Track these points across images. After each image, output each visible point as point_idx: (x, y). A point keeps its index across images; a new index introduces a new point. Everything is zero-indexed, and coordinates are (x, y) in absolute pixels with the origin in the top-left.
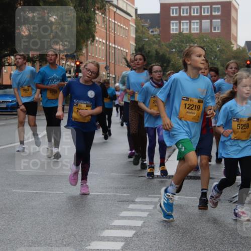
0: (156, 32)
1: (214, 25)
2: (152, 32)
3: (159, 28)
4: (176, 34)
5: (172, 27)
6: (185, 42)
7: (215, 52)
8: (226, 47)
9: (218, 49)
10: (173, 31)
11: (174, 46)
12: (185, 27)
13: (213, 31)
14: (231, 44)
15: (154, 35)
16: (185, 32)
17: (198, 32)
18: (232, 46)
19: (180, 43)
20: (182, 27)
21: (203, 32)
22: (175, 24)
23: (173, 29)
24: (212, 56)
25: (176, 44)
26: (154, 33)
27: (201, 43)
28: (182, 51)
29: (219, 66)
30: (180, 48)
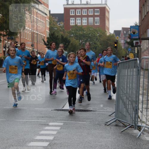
1: (95, 21)
2: (59, 24)
3: (63, 22)
4: (73, 26)
5: (71, 22)
6: (78, 30)
7: (97, 36)
8: (102, 33)
9: (98, 35)
10: (72, 24)
11: (72, 33)
12: (78, 22)
13: (95, 24)
14: (106, 32)
15: (60, 26)
16: (78, 25)
17: (86, 24)
18: (106, 33)
19: (76, 31)
20: (77, 22)
21: (89, 25)
22: (73, 20)
23: (72, 23)
24: (95, 39)
25: (73, 31)
26: (61, 25)
27: (88, 31)
28: (77, 36)
29: (99, 45)
30: (76, 34)
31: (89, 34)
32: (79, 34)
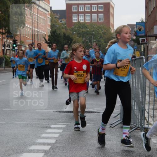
0: (63, 21)
1: (99, 17)
2: (61, 21)
3: (65, 19)
4: (76, 23)
5: (73, 18)
6: (81, 28)
7: (101, 34)
8: (107, 30)
9: (102, 32)
10: (74, 21)
11: (75, 30)
12: (81, 18)
13: (99, 21)
14: (110, 29)
16: (81, 21)
17: (90, 21)
18: (111, 30)
19: (79, 28)
20: (79, 18)
21: (92, 21)
22: (75, 17)
23: (74, 19)
24: (99, 37)
25: (76, 29)
26: (63, 22)
27: (91, 28)
28: (80, 33)
29: (103, 43)
30: (78, 32)
32: (83, 31)
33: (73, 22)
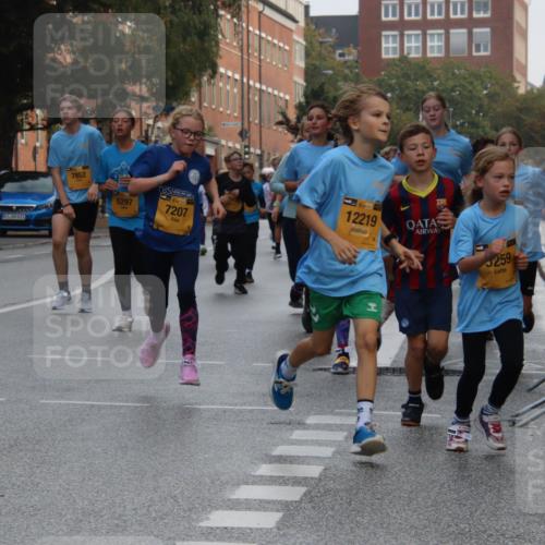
0: (349, 54)
1: (476, 40)
2: (341, 55)
3: (355, 47)
4: (394, 59)
5: (384, 45)
6: (412, 77)
7: (480, 99)
8: (502, 86)
9: (485, 92)
10: (387, 53)
11: (390, 86)
12: (412, 45)
13: (475, 54)
14: (514, 80)
15: (346, 62)
16: (413, 55)
17: (442, 55)
18: (516, 85)
19: (402, 80)
20: (406, 45)
21: (451, 55)
22: (391, 39)
23: (387, 49)
24: (472, 108)
25: (394, 81)
26: (347, 58)
27: (447, 80)
28: (406, 97)
29: (487, 129)
30: (402, 91)
31: (453, 90)
32: (416, 90)
33: (384, 56)
